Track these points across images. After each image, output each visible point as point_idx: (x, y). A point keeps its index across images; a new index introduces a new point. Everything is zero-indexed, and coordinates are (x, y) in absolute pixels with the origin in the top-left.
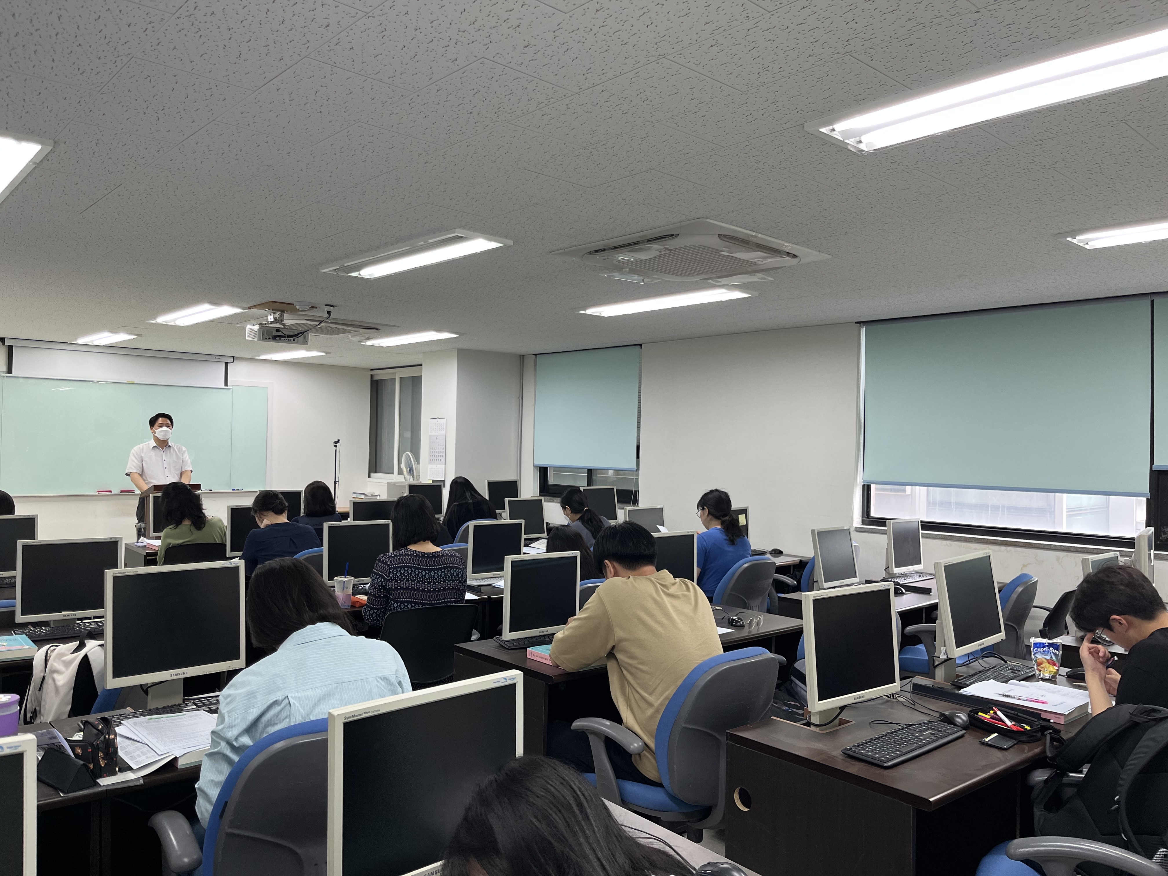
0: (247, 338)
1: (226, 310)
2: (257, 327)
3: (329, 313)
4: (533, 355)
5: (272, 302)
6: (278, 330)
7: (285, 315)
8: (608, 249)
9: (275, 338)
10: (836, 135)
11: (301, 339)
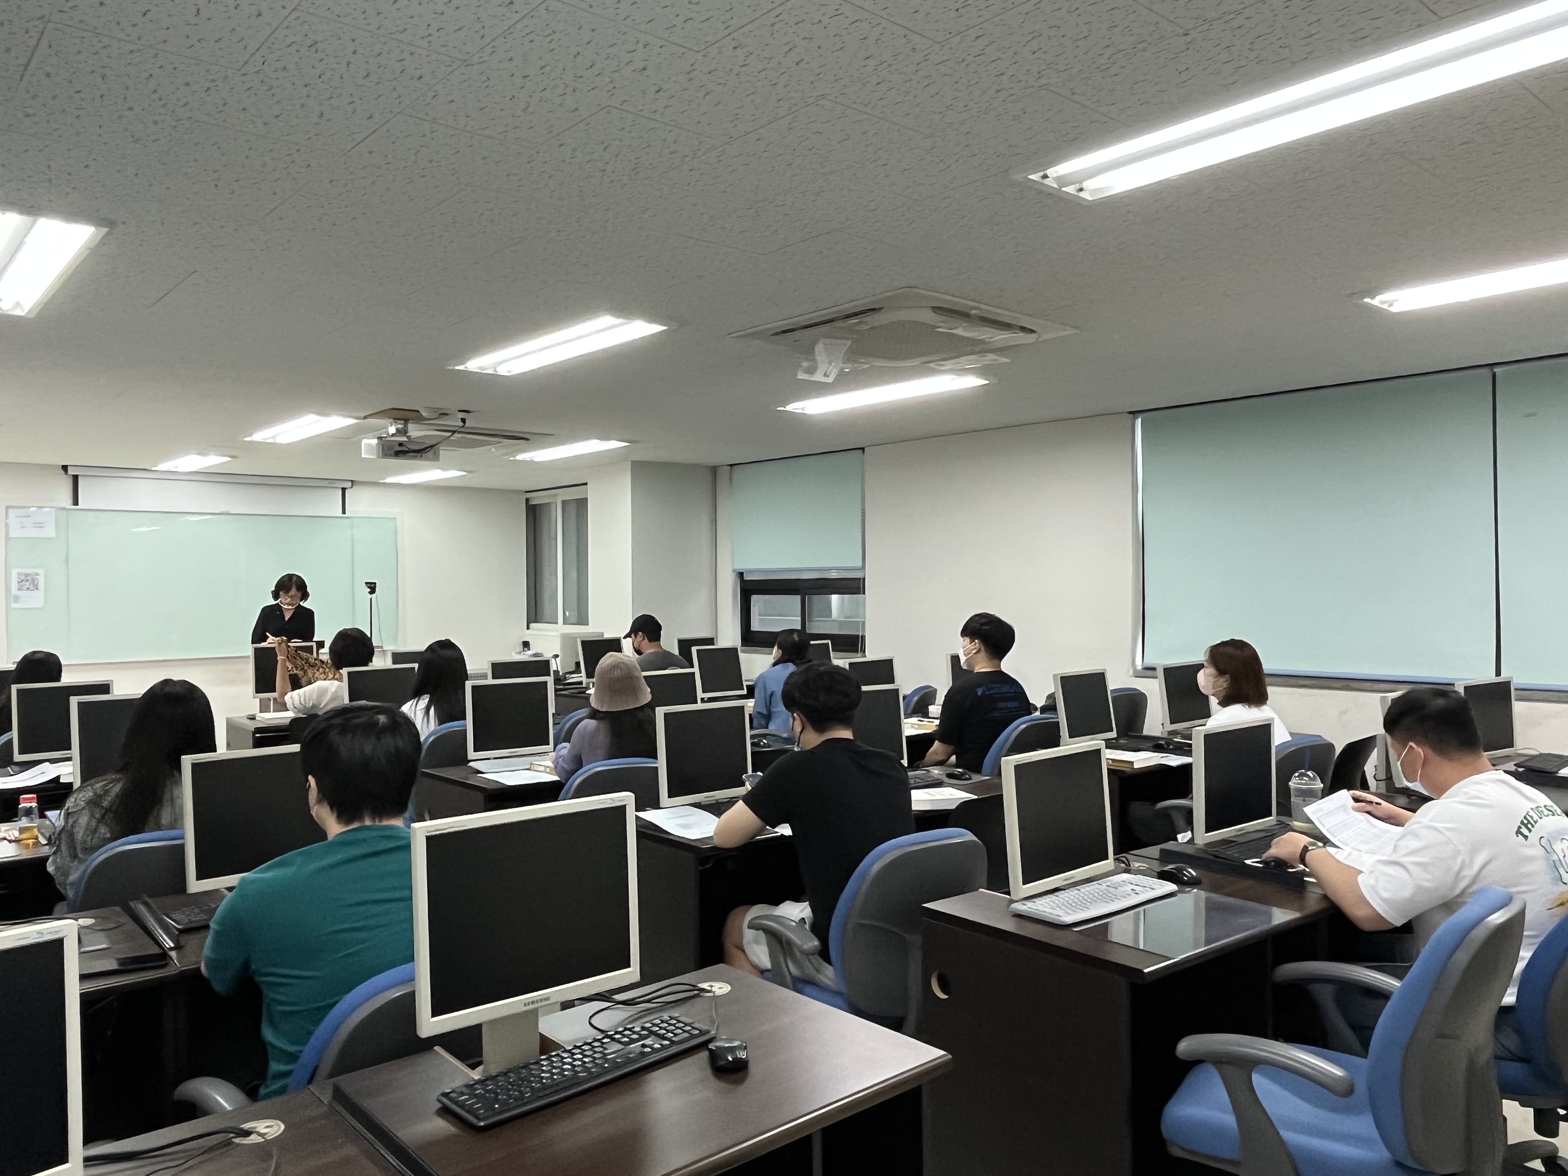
0: (363, 456)
1: (337, 422)
2: (375, 442)
3: (463, 420)
4: (728, 465)
5: (393, 409)
6: (401, 444)
7: (410, 425)
8: (799, 329)
9: (398, 454)
10: (1050, 182)
11: (430, 454)
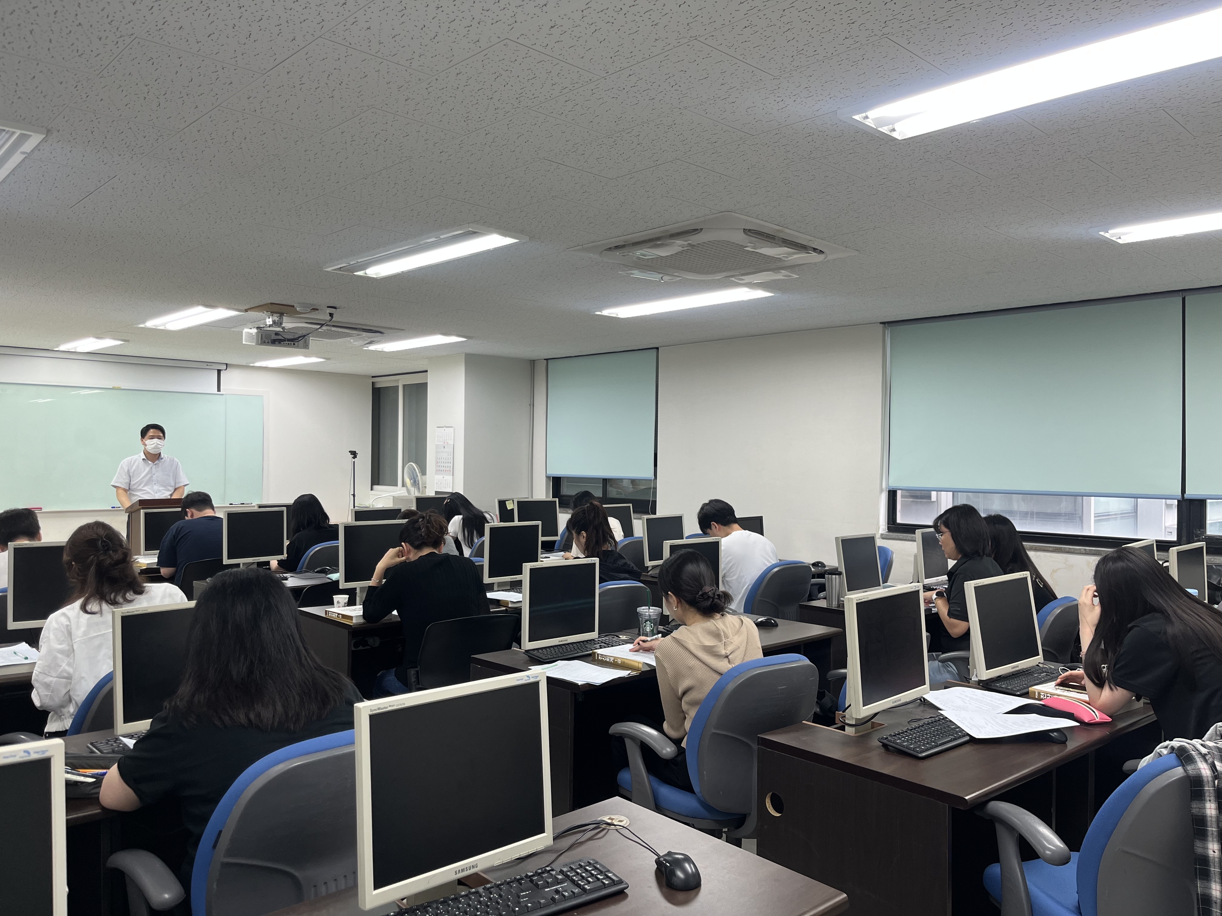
0: (244, 343)
1: (221, 313)
2: (254, 331)
3: (331, 315)
4: (545, 359)
5: (271, 303)
6: (277, 334)
7: (284, 318)
8: (629, 245)
9: (274, 342)
10: (870, 123)
11: (301, 343)
